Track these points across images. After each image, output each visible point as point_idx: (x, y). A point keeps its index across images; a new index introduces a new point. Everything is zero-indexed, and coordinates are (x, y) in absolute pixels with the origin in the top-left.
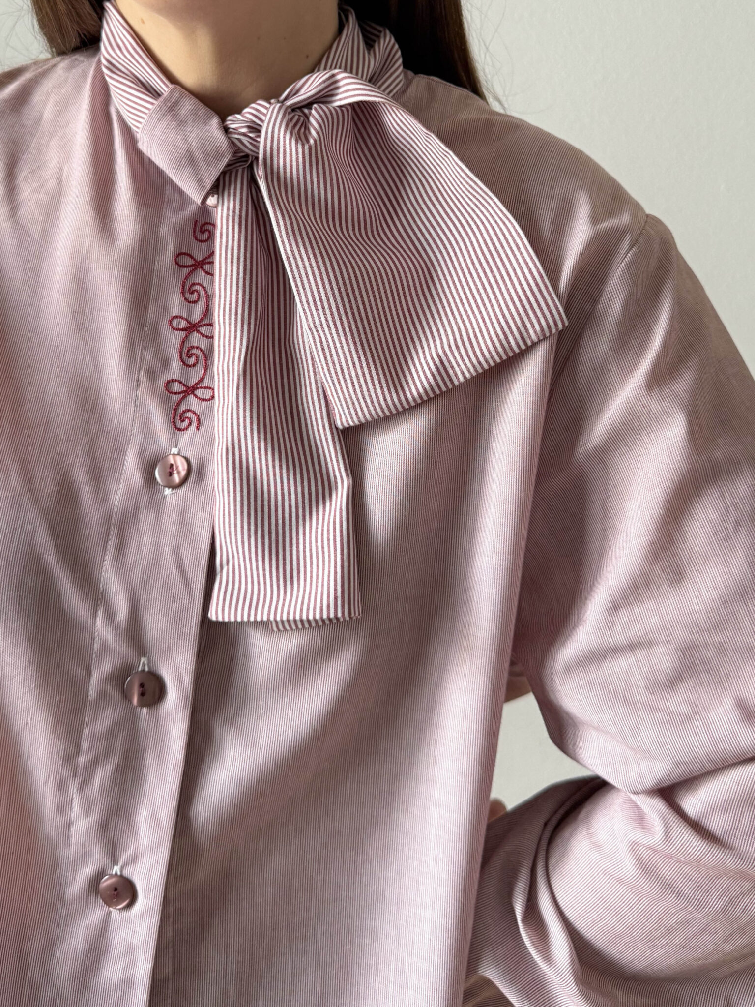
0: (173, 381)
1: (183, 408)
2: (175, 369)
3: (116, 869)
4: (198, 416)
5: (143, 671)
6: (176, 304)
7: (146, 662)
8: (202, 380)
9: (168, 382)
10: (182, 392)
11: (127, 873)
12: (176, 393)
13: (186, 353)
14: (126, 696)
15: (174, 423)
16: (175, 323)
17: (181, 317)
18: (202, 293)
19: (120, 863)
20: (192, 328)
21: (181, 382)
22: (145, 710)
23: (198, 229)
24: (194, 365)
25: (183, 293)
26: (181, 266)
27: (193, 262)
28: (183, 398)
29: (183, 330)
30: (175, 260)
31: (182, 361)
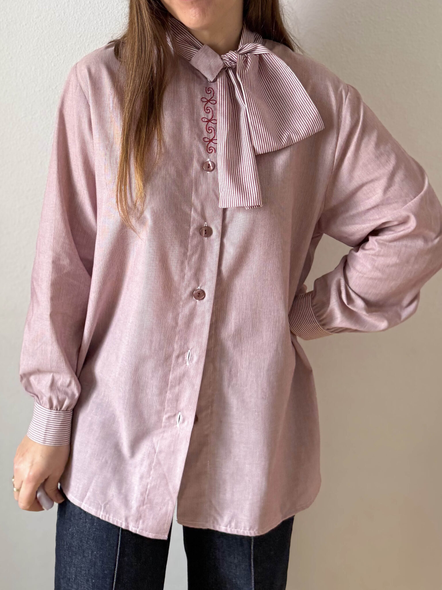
0: (205, 138)
1: (209, 146)
2: (205, 134)
3: (199, 288)
4: (214, 149)
5: (205, 226)
6: (203, 114)
7: (206, 224)
8: (214, 137)
9: (204, 138)
10: (208, 141)
11: (202, 288)
12: (207, 142)
13: (208, 129)
14: (201, 234)
15: (207, 151)
16: (203, 120)
17: (205, 118)
18: (211, 110)
19: (200, 285)
20: (209, 121)
21: (207, 138)
22: (206, 238)
23: (207, 90)
24: (211, 133)
25: (205, 110)
26: (203, 102)
27: (207, 100)
28: (209, 143)
29: (206, 122)
30: (201, 100)
31: (207, 131)
